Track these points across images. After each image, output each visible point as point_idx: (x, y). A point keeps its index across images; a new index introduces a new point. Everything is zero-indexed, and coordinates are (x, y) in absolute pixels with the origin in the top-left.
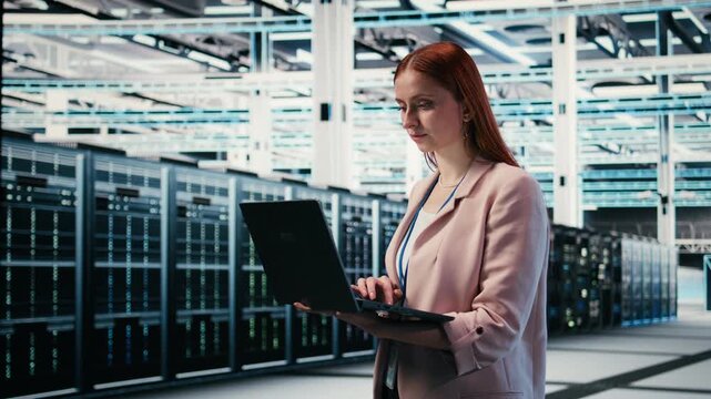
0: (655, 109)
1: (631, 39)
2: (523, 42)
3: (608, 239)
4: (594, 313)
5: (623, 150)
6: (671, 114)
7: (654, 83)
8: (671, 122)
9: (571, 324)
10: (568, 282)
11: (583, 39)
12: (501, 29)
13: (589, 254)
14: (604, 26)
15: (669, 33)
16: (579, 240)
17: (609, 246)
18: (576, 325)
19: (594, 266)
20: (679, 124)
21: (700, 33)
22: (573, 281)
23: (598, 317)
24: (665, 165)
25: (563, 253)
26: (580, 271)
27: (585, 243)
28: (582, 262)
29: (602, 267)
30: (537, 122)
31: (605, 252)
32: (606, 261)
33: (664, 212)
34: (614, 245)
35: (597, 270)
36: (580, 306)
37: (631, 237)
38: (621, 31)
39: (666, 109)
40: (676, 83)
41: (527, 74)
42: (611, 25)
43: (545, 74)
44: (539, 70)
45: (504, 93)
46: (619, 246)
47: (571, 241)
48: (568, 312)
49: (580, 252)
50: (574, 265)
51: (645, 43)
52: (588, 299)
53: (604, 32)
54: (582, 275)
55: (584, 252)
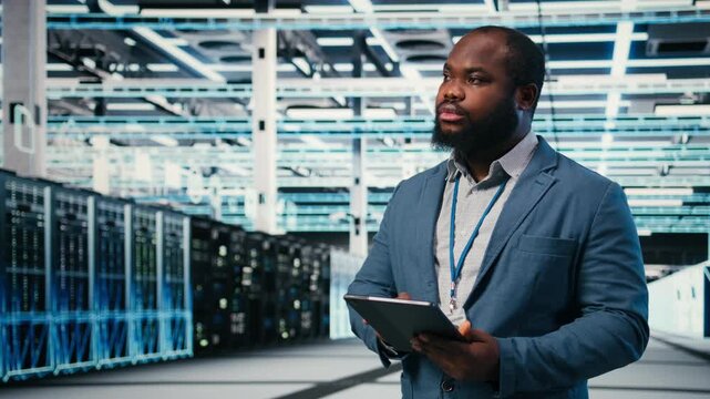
0: (348, 132)
1: (325, 62)
2: (217, 59)
3: (318, 251)
4: (306, 324)
5: (313, 174)
6: (363, 137)
7: (346, 107)
8: (364, 146)
9: (285, 335)
10: (282, 293)
11: (280, 59)
12: (195, 45)
13: (302, 265)
14: (301, 47)
15: (363, 58)
16: (292, 250)
17: (319, 258)
18: (289, 337)
19: (305, 277)
20: (371, 148)
21: (391, 61)
22: (287, 291)
23: (310, 330)
24: (357, 187)
25: (277, 263)
26: (292, 282)
27: (298, 254)
28: (295, 272)
29: (314, 278)
30: (230, 142)
31: (316, 264)
32: (316, 272)
33: (357, 233)
34: (324, 257)
35: (309, 282)
36: (293, 318)
37: (337, 249)
38: (317, 54)
39: (358, 131)
40: (369, 107)
41: (224, 90)
42: (307, 47)
43: (243, 90)
44: (237, 86)
45: (197, 110)
46: (329, 259)
47: (285, 251)
48: (282, 323)
49: (292, 262)
50: (287, 276)
51: (340, 67)
52: (300, 310)
53: (300, 54)
54: (295, 286)
55: (297, 263)
